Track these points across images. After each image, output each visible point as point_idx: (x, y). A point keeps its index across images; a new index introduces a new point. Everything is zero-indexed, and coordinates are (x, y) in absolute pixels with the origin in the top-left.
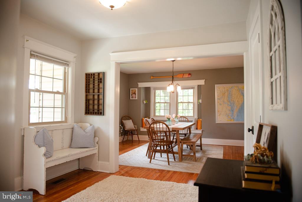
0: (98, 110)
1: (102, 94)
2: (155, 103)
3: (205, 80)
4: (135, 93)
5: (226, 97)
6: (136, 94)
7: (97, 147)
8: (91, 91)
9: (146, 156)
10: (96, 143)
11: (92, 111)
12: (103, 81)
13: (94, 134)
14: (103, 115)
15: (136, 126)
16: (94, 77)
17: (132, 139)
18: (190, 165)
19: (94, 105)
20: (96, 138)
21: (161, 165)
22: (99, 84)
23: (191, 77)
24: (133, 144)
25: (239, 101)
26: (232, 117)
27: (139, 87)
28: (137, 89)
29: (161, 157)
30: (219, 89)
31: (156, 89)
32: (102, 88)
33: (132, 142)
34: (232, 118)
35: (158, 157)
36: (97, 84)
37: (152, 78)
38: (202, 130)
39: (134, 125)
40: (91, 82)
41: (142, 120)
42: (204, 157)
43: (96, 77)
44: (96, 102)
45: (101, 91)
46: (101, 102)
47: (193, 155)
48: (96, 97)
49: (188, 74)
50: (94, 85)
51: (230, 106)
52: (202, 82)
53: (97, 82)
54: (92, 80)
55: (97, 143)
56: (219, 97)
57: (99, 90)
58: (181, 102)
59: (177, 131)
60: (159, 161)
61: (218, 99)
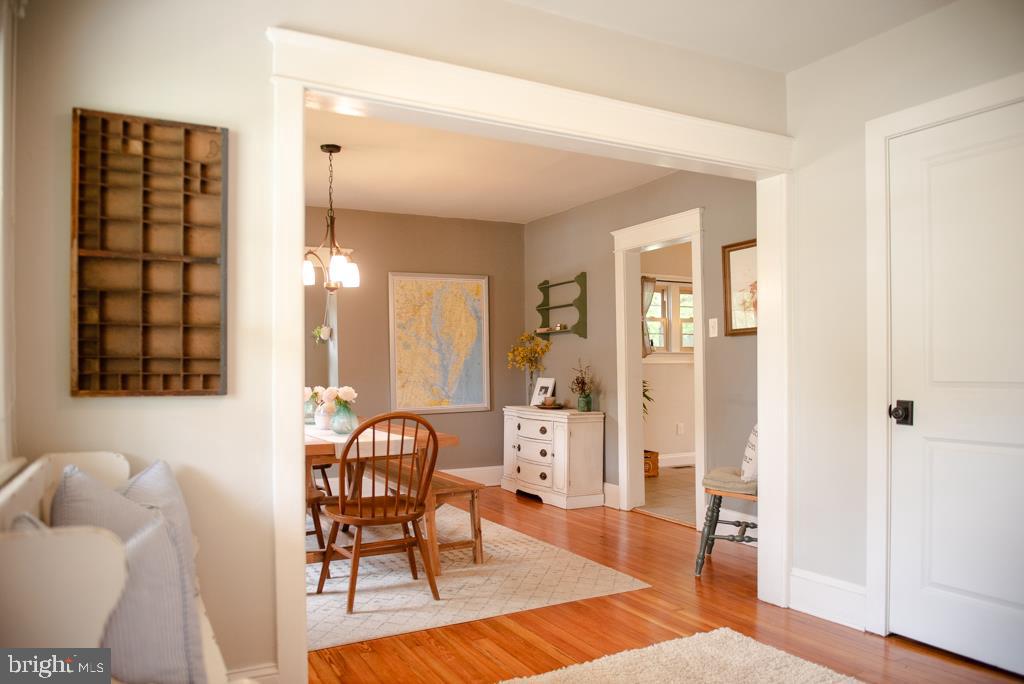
0: (187, 363)
1: (222, 261)
5: (423, 320)
11: (129, 367)
16: (146, 148)
19: (145, 332)
22: (185, 202)
26: (444, 389)
30: (401, 291)
34: (444, 393)
36: (179, 200)
50: (147, 196)
51: (438, 351)
53: (177, 184)
56: (401, 317)
57: (186, 233)
61: (399, 326)
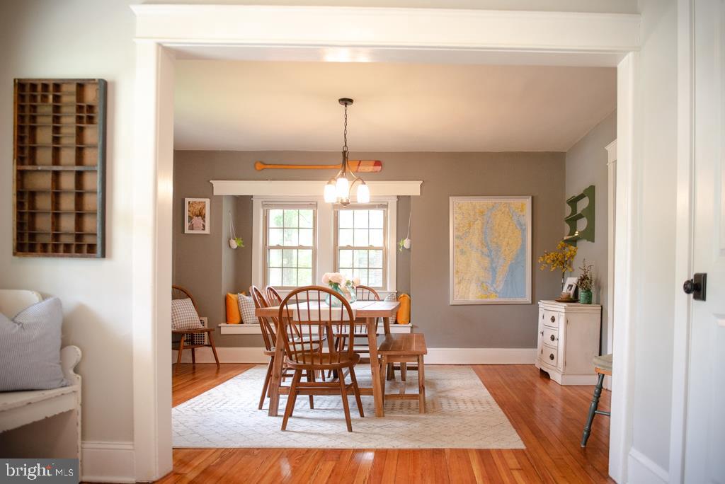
0: (79, 237)
1: (99, 168)
2: (266, 249)
3: (422, 182)
4: (201, 215)
5: (476, 232)
6: (204, 218)
7: (77, 387)
8: (44, 156)
9: (260, 408)
10: (71, 372)
11: (48, 240)
12: (98, 119)
13: (60, 334)
14: (103, 255)
15: (205, 319)
16: (57, 98)
17: (192, 362)
18: (416, 426)
19: (56, 216)
20: (65, 349)
21: (324, 435)
22: (80, 131)
23: (381, 171)
24: (197, 375)
25: (510, 243)
26: (492, 286)
27: (215, 194)
28: (207, 201)
29: (312, 407)
30: (460, 209)
31: (269, 204)
32: (94, 147)
33: (194, 368)
34: (492, 289)
35: (301, 410)
36: (73, 131)
37: (259, 166)
38: (410, 325)
39: (200, 316)
40: (45, 120)
41: (226, 299)
42: (440, 397)
43: (69, 99)
44: (68, 203)
45: (91, 157)
46: (91, 202)
47: (418, 393)
48: (68, 182)
49: (373, 163)
50: (56, 130)
51: (488, 256)
52: (412, 188)
53: (72, 120)
54: (46, 109)
55: (76, 370)
56: (458, 231)
57: (80, 152)
58: (348, 248)
59: (368, 322)
60: (312, 422)
61: (457, 237)
